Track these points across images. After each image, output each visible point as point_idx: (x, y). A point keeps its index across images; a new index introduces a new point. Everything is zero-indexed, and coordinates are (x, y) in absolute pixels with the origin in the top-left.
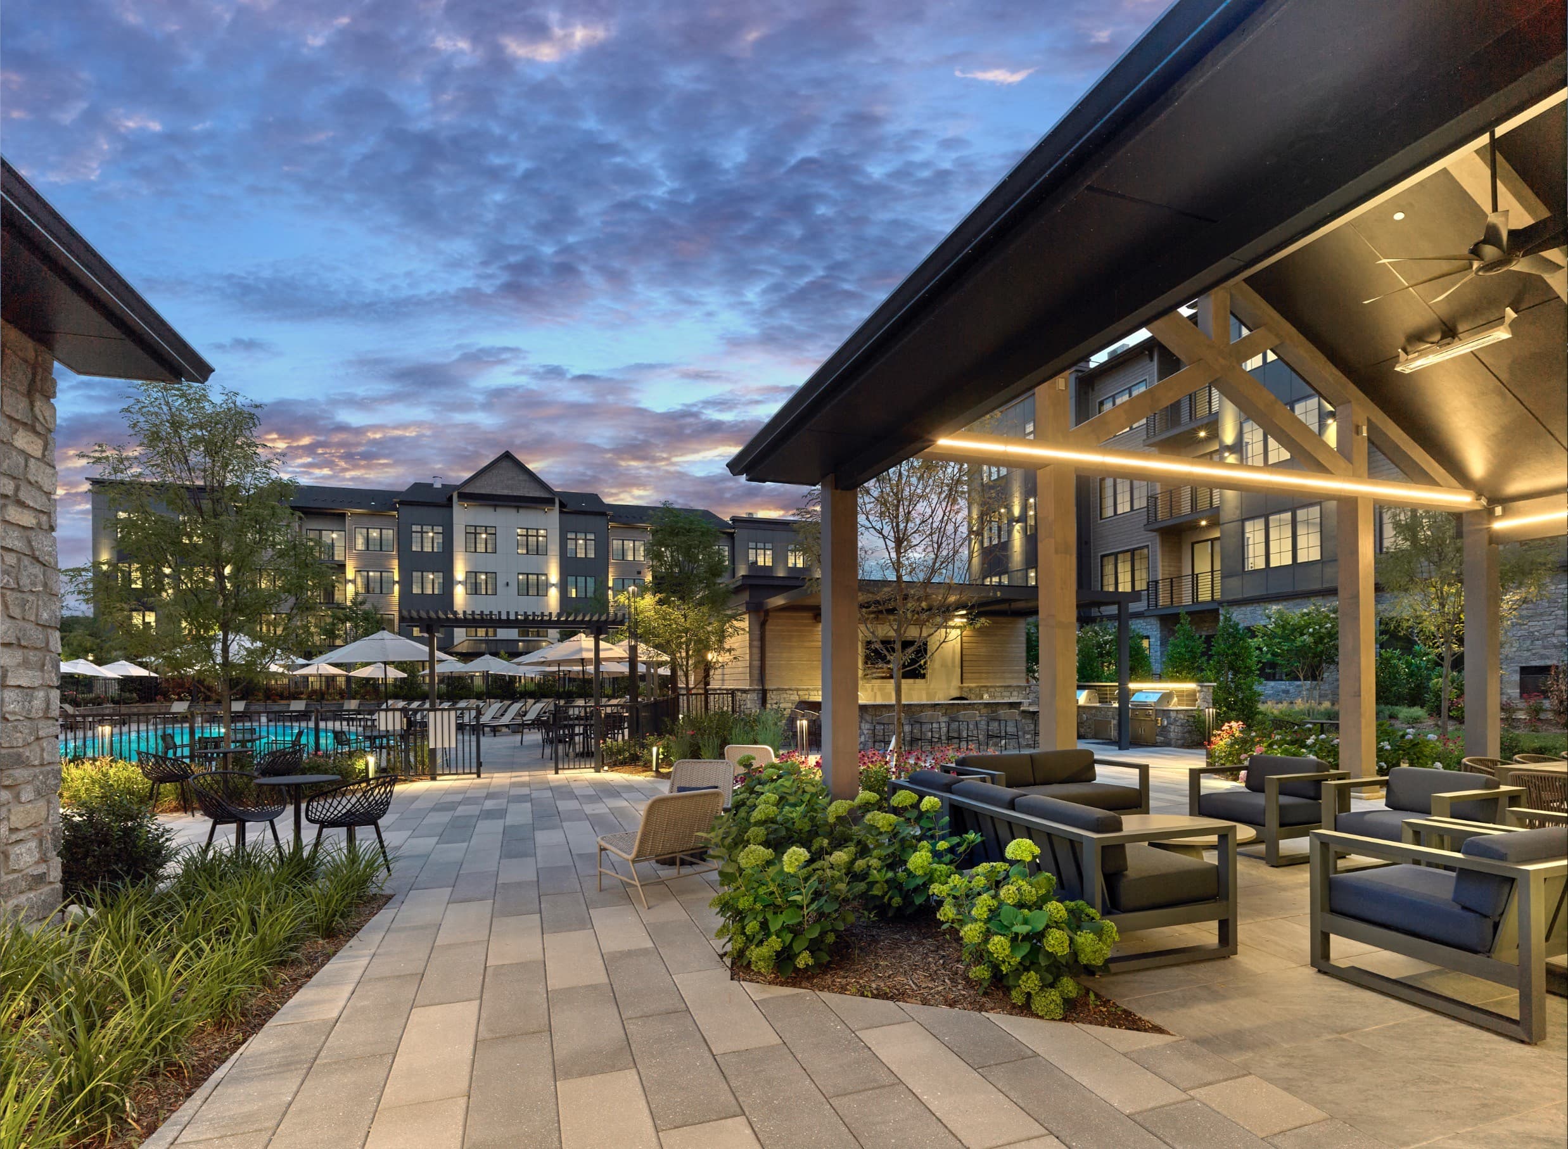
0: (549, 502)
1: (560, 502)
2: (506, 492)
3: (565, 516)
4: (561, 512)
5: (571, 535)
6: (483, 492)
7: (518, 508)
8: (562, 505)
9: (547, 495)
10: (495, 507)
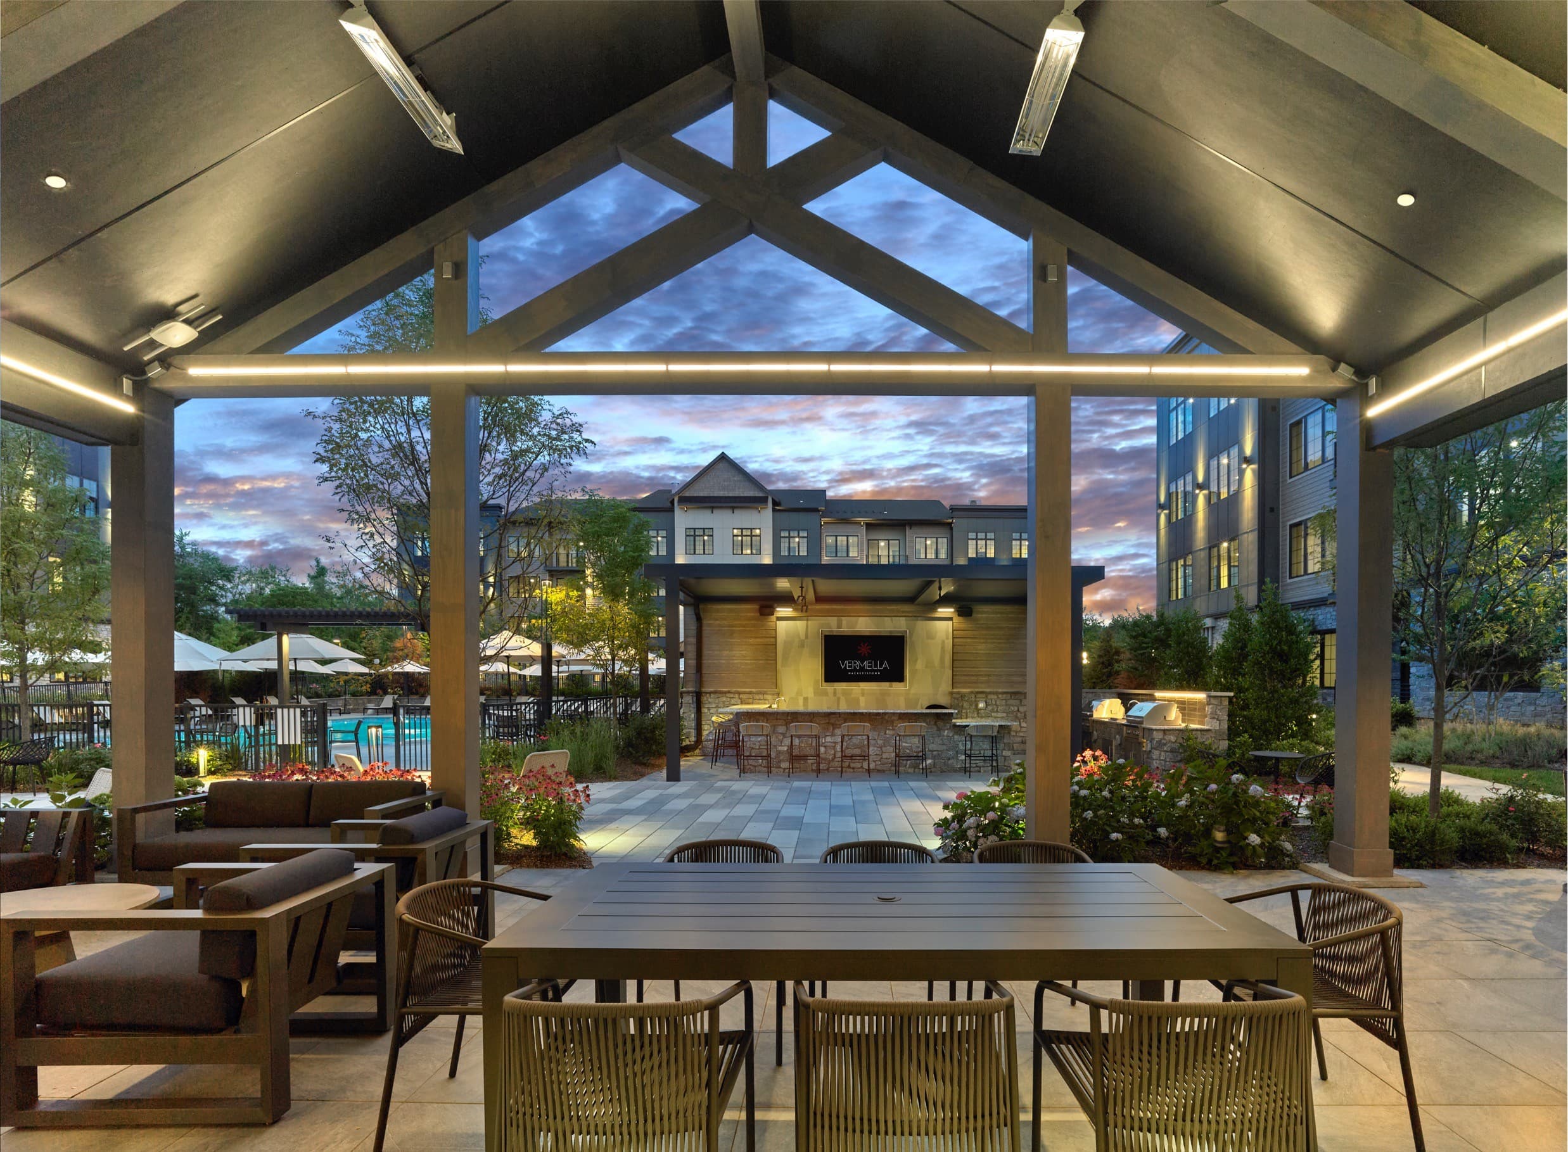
0: (762, 500)
1: (773, 500)
2: (722, 494)
3: (778, 514)
4: (774, 510)
5: (784, 534)
6: (701, 494)
7: (733, 508)
8: (775, 503)
9: (761, 495)
10: (712, 508)
